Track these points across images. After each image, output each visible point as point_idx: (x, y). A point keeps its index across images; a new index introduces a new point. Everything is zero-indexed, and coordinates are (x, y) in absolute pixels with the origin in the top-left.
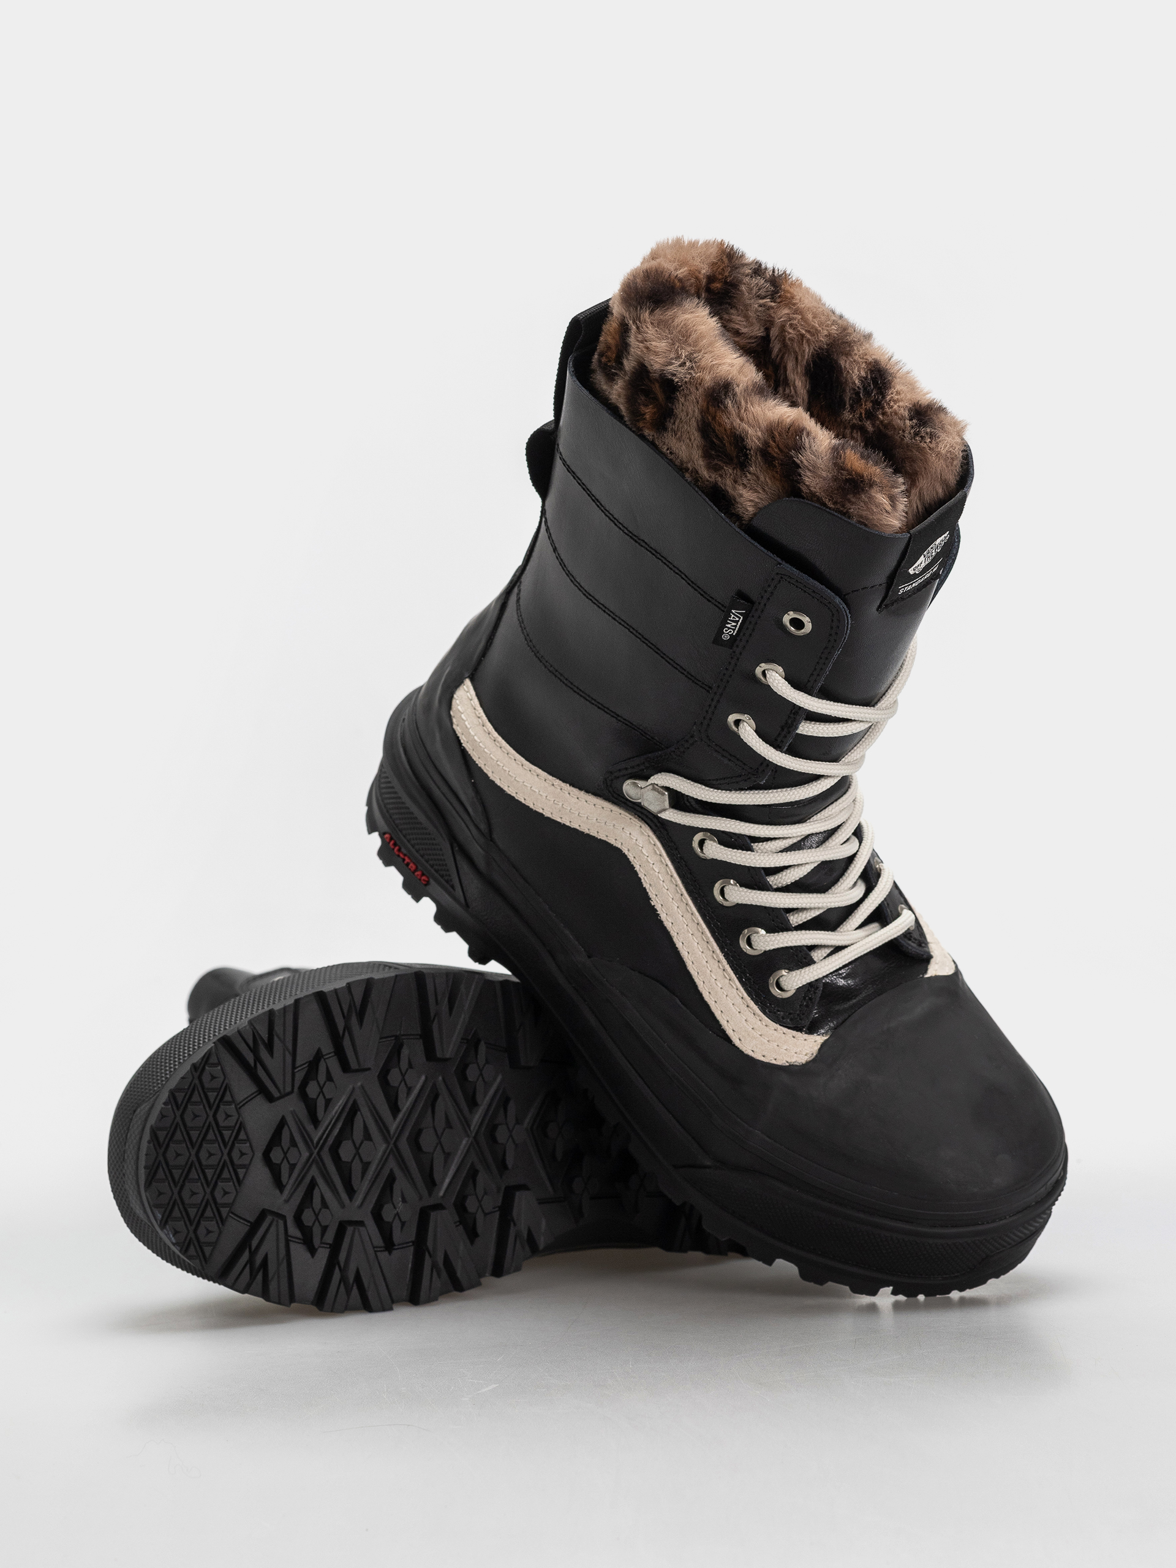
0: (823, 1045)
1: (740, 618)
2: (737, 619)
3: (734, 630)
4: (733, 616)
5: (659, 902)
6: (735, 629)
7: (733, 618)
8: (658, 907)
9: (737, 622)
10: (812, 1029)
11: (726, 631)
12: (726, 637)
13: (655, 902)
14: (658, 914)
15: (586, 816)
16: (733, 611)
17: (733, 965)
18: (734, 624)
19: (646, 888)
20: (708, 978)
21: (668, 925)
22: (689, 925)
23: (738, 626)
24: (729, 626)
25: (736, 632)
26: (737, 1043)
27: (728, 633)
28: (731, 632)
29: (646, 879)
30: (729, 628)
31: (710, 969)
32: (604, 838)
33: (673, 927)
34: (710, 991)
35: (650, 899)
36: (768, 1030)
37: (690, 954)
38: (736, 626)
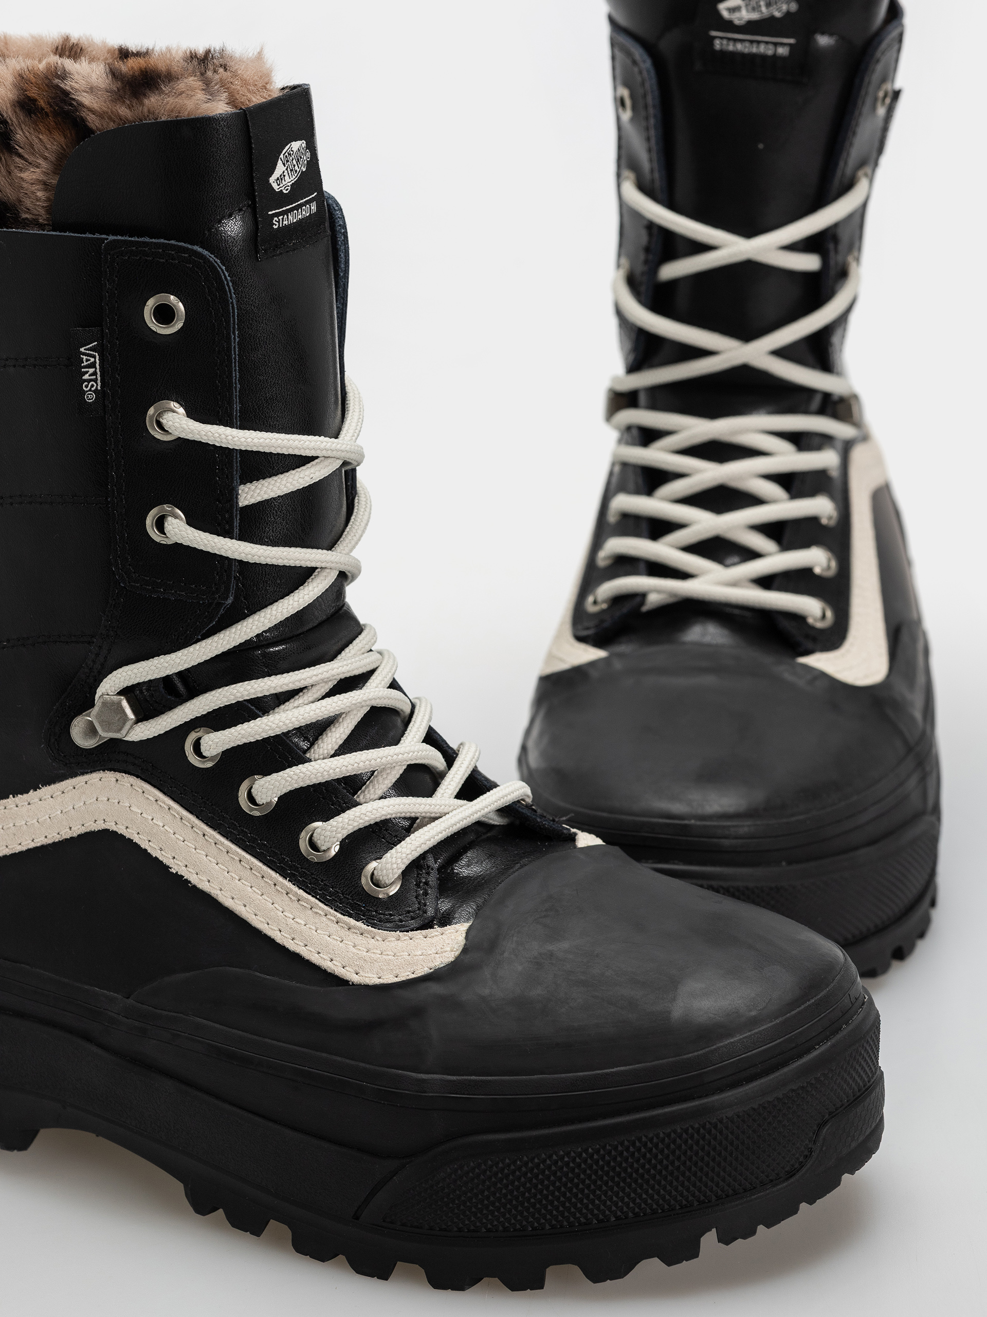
0: (468, 932)
1: (94, 357)
2: (92, 360)
3: (95, 381)
4: (85, 358)
5: (180, 863)
6: (97, 379)
7: (87, 360)
8: (183, 872)
9: (93, 365)
10: (445, 920)
11: (86, 386)
12: (90, 398)
13: (176, 867)
14: (186, 880)
15: (47, 817)
16: (82, 350)
17: (307, 887)
18: (91, 370)
19: (158, 857)
20: (283, 921)
21: (204, 886)
22: (231, 869)
23: (98, 371)
24: (86, 377)
25: (99, 384)
26: (355, 979)
27: (90, 390)
28: (92, 386)
29: (153, 845)
30: (89, 381)
31: (281, 909)
32: (83, 830)
33: (212, 885)
34: (293, 936)
35: (168, 867)
36: (388, 943)
37: (247, 905)
38: (95, 374)
